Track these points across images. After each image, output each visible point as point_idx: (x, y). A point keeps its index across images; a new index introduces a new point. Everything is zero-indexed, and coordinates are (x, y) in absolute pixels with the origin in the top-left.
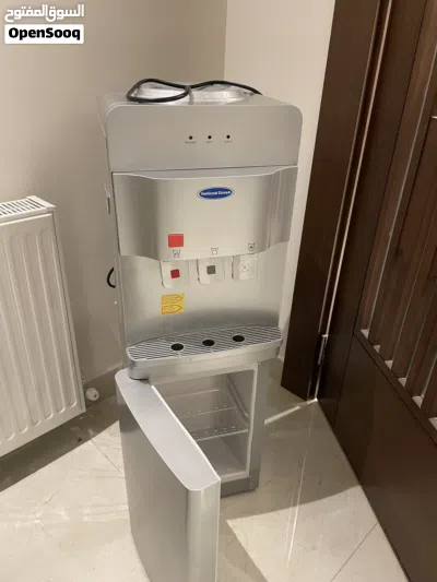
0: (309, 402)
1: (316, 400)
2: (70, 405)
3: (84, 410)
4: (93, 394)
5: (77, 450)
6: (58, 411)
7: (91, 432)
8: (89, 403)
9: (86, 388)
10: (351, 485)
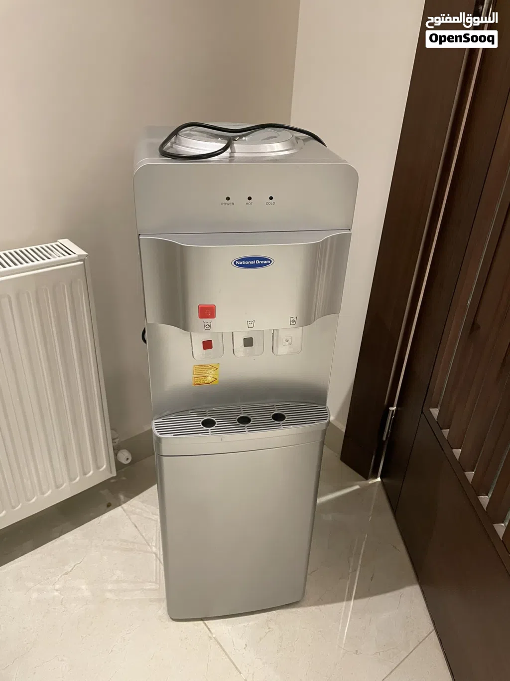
0: (371, 482)
1: (379, 479)
2: (98, 468)
3: (115, 474)
4: (125, 457)
5: (106, 516)
6: (85, 474)
7: (122, 497)
8: (119, 466)
9: (117, 450)
10: (410, 584)
